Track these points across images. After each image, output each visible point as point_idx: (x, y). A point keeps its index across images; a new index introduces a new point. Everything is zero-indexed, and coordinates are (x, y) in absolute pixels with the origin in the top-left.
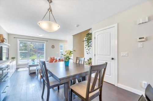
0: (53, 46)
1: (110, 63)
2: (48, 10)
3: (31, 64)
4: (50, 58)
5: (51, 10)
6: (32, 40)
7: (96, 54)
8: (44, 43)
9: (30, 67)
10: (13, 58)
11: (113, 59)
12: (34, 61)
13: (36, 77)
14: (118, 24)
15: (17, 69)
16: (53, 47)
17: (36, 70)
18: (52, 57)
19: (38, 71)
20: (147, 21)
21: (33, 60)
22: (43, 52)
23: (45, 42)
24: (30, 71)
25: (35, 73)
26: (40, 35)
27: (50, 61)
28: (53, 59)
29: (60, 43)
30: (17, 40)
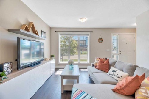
0: (100, 39)
8: (88, 35)
10: (52, 56)
16: (101, 40)
18: (103, 57)
21: (71, 63)
24: (63, 86)
26: (82, 20)
27: (99, 67)
28: (105, 63)
29: (112, 34)
30: (58, 34)
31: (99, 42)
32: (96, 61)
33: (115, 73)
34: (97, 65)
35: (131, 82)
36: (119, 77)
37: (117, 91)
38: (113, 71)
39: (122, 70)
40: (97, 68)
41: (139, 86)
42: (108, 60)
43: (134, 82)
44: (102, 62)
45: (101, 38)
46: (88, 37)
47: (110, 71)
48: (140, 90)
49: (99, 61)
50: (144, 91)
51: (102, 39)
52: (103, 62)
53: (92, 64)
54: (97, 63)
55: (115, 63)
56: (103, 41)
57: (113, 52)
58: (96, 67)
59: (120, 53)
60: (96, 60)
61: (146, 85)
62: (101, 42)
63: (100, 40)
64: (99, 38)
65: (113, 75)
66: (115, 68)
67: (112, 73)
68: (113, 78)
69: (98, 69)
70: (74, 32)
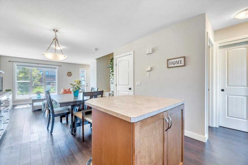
0: (69, 73)
1: (129, 93)
2: (54, 39)
3: (36, 98)
4: (63, 90)
5: (57, 40)
6: (37, 65)
7: (117, 84)
8: (56, 68)
9: (34, 102)
11: (130, 89)
12: (39, 95)
13: (43, 114)
14: (134, 51)
17: (41, 106)
18: (67, 88)
19: (44, 105)
20: (151, 52)
21: (38, 93)
22: (54, 81)
24: (33, 107)
25: (40, 110)
30: (14, 64)
31: (68, 76)
46: (56, 70)
51: (71, 73)
56: (72, 75)
59: (87, 85)
62: (70, 76)
63: (68, 74)
64: (68, 72)
70: (38, 64)
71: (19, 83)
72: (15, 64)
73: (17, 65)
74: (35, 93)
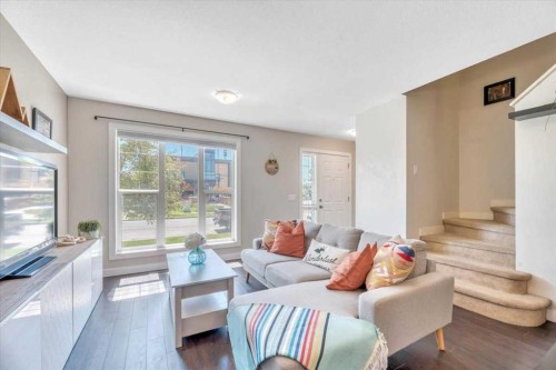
0: (270, 162)
6: (179, 133)
8: (233, 146)
9: (183, 297)
10: (87, 228)
12: (198, 251)
15: (110, 282)
16: (272, 166)
18: (286, 219)
21: (195, 244)
23: (238, 141)
24: (181, 322)
26: (225, 98)
27: (280, 247)
28: (295, 231)
29: (302, 149)
30: (110, 128)
31: (269, 172)
32: (268, 231)
33: (323, 255)
34: (272, 243)
35: (359, 260)
36: (332, 261)
37: (337, 287)
38: (318, 251)
39: (336, 245)
40: (273, 249)
41: (372, 265)
42: (302, 224)
43: (364, 258)
44: (287, 230)
45: (272, 158)
46: (235, 153)
47: (311, 251)
48: (373, 271)
49: (279, 228)
50: (378, 270)
51: (275, 162)
52: (290, 232)
53: (255, 240)
54: (271, 236)
55: (317, 230)
56: (280, 169)
57: (305, 202)
58: (268, 249)
59: (321, 204)
60: (266, 227)
61: (381, 260)
62: (274, 173)
63: (270, 166)
64: (267, 160)
65: (318, 259)
66: (320, 241)
67: (316, 255)
68: (319, 266)
69: (276, 253)
70: (183, 129)
71: (127, 195)
72: (114, 128)
73: (121, 133)
74: (181, 245)
